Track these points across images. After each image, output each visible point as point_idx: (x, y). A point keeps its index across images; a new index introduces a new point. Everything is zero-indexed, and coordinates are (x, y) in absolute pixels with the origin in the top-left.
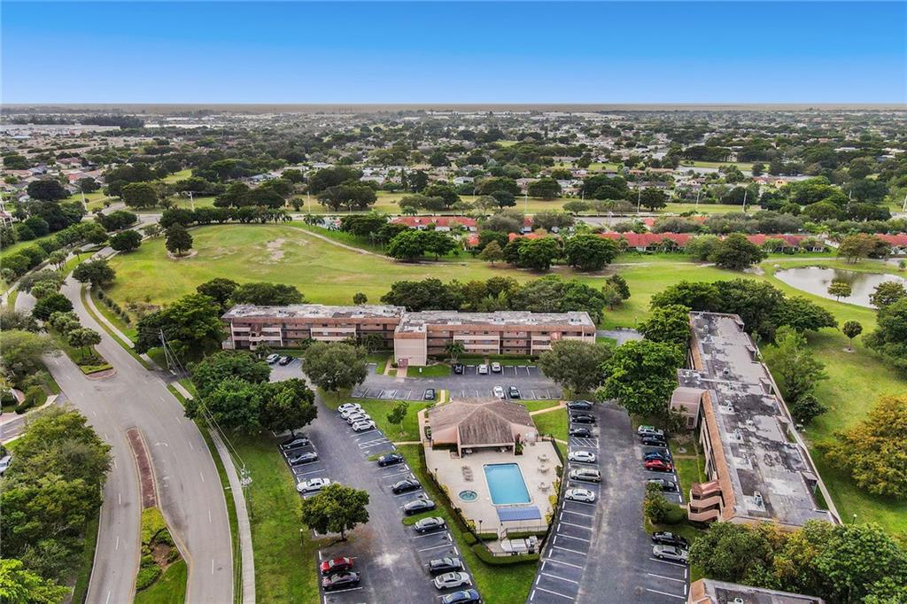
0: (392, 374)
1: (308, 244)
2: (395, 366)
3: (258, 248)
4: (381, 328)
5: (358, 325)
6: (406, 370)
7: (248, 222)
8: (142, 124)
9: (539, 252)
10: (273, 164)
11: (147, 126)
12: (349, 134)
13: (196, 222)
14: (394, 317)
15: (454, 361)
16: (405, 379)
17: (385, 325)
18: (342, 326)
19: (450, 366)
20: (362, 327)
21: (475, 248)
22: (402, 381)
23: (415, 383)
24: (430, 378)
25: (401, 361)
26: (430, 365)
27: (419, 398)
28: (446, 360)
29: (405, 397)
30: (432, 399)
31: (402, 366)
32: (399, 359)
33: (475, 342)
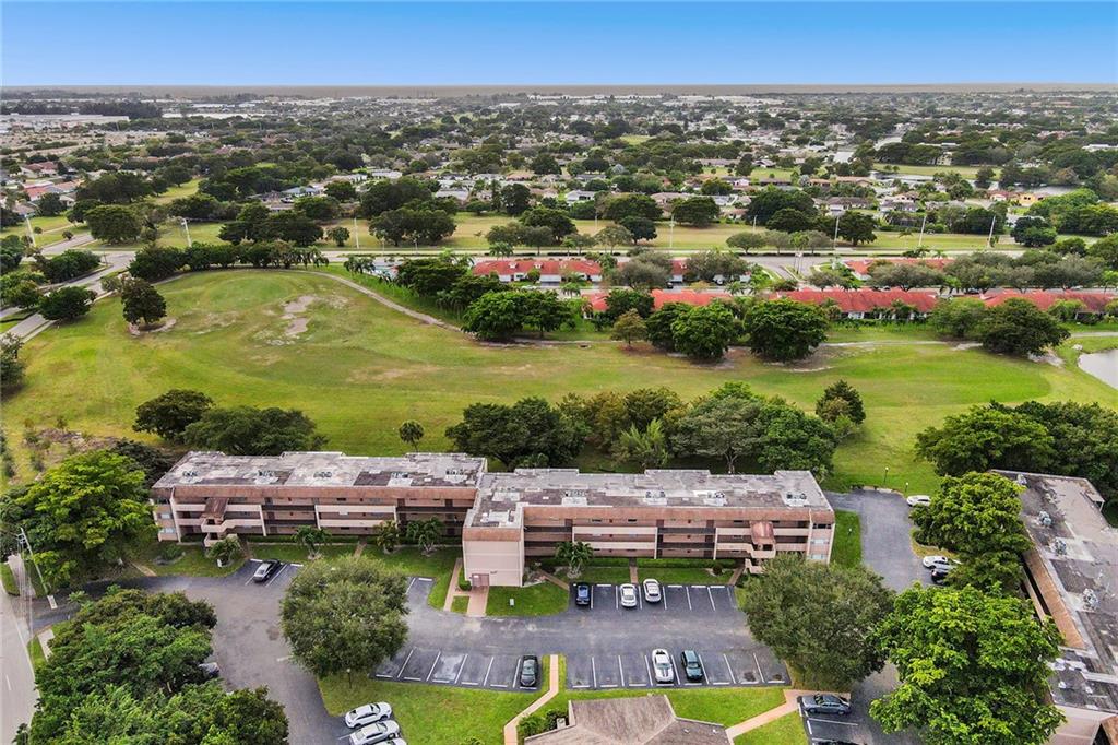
0: (460, 606)
1: (347, 306)
2: (465, 587)
3: (270, 313)
6: (486, 597)
7: (265, 267)
8: (159, 114)
9: (707, 332)
10: (316, 172)
11: (166, 116)
12: (427, 126)
13: (187, 267)
15: (574, 574)
16: (484, 623)
19: (567, 587)
21: (602, 315)
22: (477, 628)
23: (503, 632)
24: (530, 618)
25: (476, 577)
26: (530, 584)
27: (508, 680)
28: (558, 569)
29: (480, 679)
30: (533, 686)
31: (478, 586)
32: (473, 575)
33: (611, 535)
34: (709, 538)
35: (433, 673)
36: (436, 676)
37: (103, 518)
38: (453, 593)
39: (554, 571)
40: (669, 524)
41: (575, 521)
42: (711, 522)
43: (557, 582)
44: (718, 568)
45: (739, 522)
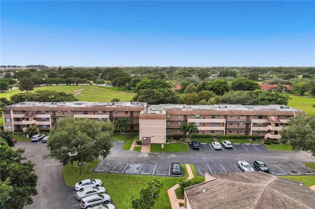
0: (137, 149)
2: (139, 143)
4: (129, 115)
5: (111, 112)
6: (150, 146)
14: (139, 107)
16: (149, 154)
17: (132, 112)
18: (99, 114)
20: (114, 115)
22: (146, 156)
23: (160, 157)
24: (172, 153)
25: (144, 138)
26: (169, 143)
27: (166, 172)
28: (181, 139)
29: (151, 172)
30: (180, 174)
31: (145, 143)
32: (143, 137)
33: (204, 124)
34: (248, 124)
35: (126, 170)
36: (127, 171)
38: (134, 145)
39: (179, 139)
40: (229, 119)
41: (188, 117)
42: (248, 116)
43: (182, 142)
44: (254, 139)
45: (260, 117)
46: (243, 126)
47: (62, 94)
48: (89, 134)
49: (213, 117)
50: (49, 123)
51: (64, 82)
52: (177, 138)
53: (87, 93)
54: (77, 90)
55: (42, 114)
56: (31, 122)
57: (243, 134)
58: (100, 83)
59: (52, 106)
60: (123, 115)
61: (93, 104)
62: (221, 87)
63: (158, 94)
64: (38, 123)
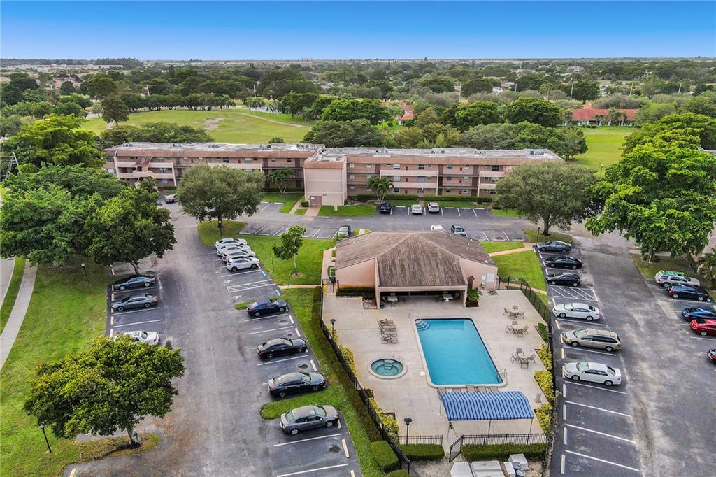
0: (301, 213)
2: (304, 205)
4: (293, 164)
5: (265, 160)
6: (318, 210)
14: (307, 151)
16: (316, 218)
17: (297, 160)
18: (246, 162)
19: (375, 207)
20: (271, 164)
22: (311, 220)
23: (329, 222)
24: (347, 216)
25: (312, 198)
26: (349, 205)
28: (369, 201)
29: (310, 235)
31: (314, 205)
32: (310, 197)
33: (407, 179)
34: (475, 179)
35: (279, 233)
37: (66, 148)
38: (296, 207)
39: (366, 201)
40: (446, 171)
41: (382, 167)
42: (476, 167)
43: (371, 206)
44: (480, 201)
45: (496, 168)
46: (467, 182)
47: (186, 130)
48: (229, 185)
49: (421, 167)
50: (172, 175)
51: (184, 102)
52: (363, 199)
53: (230, 127)
54: (210, 121)
55: (160, 161)
56: (146, 173)
57: (467, 194)
58: (254, 105)
59: (173, 149)
60: (285, 164)
61: (238, 147)
62: (483, 116)
63: (345, 130)
64: (155, 176)
